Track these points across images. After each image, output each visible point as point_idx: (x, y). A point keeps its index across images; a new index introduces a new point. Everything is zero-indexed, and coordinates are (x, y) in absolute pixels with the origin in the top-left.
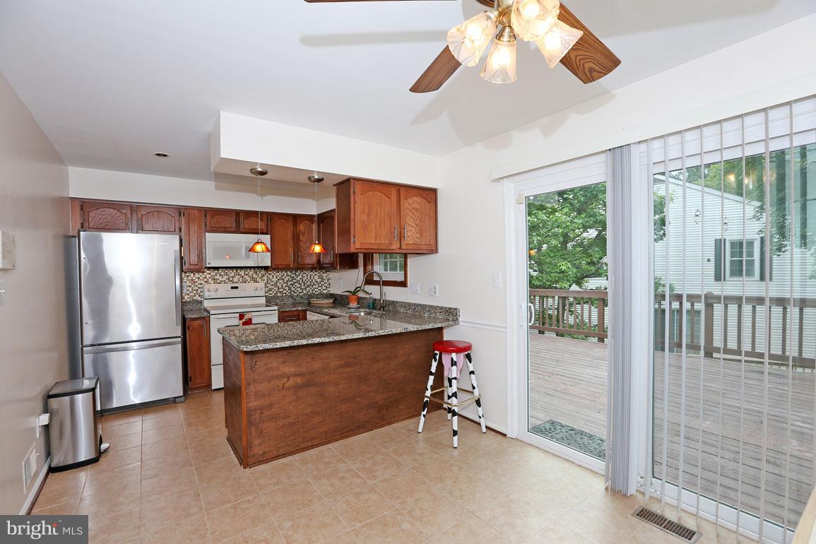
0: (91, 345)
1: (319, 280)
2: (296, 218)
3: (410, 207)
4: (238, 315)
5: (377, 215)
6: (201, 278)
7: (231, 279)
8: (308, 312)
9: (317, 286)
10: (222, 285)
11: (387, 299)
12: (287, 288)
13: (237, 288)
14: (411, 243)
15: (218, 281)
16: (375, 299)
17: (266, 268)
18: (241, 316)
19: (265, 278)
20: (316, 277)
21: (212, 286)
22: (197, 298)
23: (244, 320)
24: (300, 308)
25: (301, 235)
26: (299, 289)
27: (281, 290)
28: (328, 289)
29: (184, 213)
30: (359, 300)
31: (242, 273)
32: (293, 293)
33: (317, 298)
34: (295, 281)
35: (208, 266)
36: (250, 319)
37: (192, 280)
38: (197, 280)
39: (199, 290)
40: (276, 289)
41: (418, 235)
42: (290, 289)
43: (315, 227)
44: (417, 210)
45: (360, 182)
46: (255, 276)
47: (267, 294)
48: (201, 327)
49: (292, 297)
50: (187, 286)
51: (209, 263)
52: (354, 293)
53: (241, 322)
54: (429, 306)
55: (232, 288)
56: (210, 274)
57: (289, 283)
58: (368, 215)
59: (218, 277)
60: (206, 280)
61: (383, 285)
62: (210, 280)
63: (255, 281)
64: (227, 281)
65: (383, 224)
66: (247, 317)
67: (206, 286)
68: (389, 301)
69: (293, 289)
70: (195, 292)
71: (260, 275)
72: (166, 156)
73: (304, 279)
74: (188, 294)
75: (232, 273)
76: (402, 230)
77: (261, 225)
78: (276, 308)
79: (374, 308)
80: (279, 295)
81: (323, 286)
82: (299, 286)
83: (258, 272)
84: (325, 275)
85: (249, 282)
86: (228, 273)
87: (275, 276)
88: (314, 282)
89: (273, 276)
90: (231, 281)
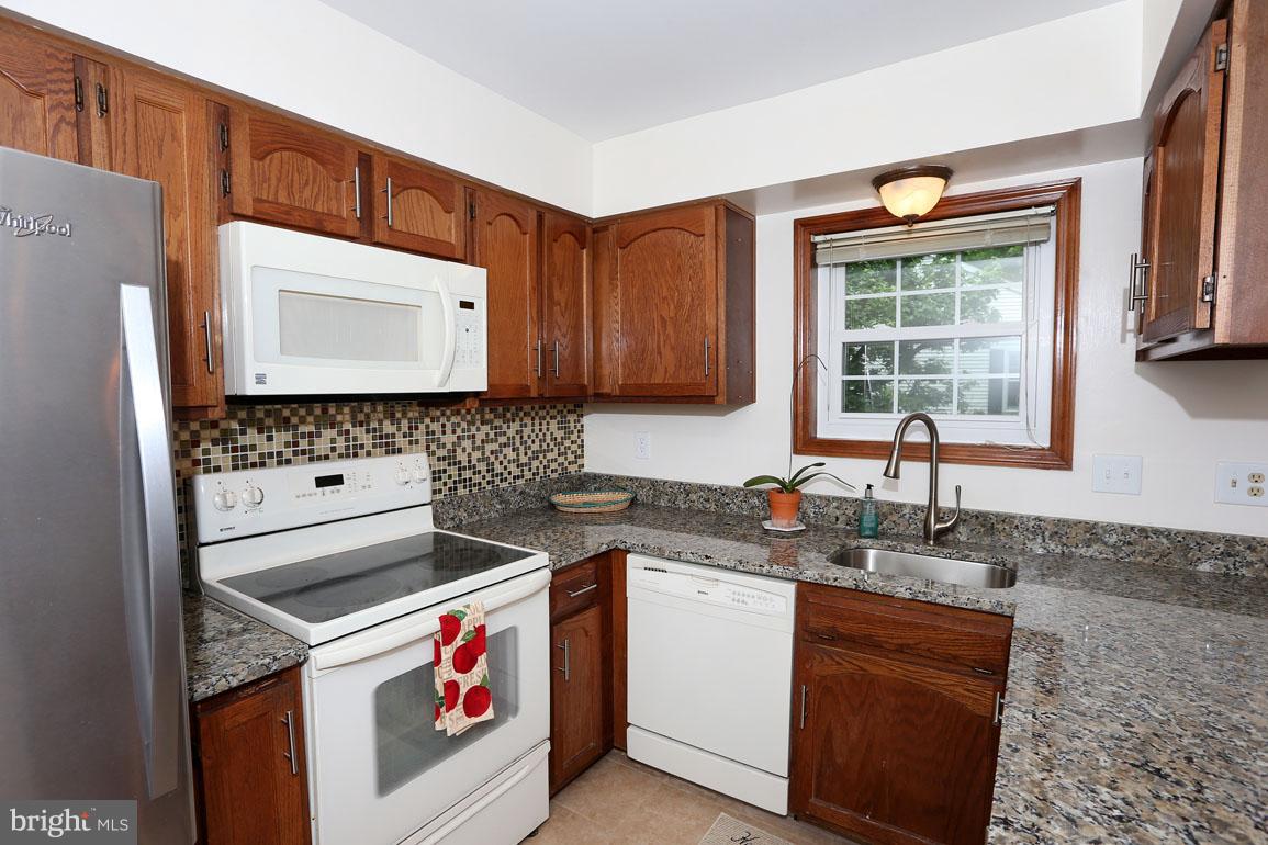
1: (559, 435)
2: (544, 222)
8: (634, 558)
9: (555, 454)
12: (482, 467)
13: (337, 480)
15: (253, 457)
18: (451, 623)
20: (554, 425)
21: (238, 484)
23: (459, 641)
26: (512, 468)
27: (467, 474)
28: (580, 462)
32: (497, 480)
34: (503, 440)
36: (481, 630)
40: (453, 471)
42: (490, 468)
47: (435, 495)
49: (494, 493)
51: (260, 379)
52: (784, 484)
53: (450, 651)
55: (322, 482)
57: (489, 447)
63: (391, 449)
64: (292, 454)
66: (467, 626)
69: (498, 469)
71: (406, 422)
73: (527, 431)
80: (461, 491)
81: (569, 452)
82: (512, 456)
83: (398, 415)
84: (572, 418)
85: (369, 454)
86: (294, 420)
87: (448, 425)
88: (548, 438)
89: (443, 426)
90: (304, 452)
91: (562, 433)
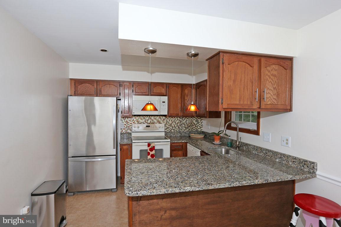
0: (72, 157)
1: (196, 123)
2: (183, 86)
3: (269, 74)
4: (147, 144)
5: (241, 80)
6: (131, 120)
7: (146, 121)
8: (188, 144)
9: (195, 127)
10: (142, 124)
11: (242, 141)
12: (177, 127)
13: (149, 126)
14: (269, 103)
15: (140, 122)
16: (232, 140)
17: (165, 116)
18: (149, 145)
19: (165, 121)
20: (194, 121)
21: (136, 125)
22: (129, 131)
23: (150, 147)
24: (183, 141)
25: (186, 97)
26: (184, 128)
27: (174, 128)
28: (201, 129)
29: (122, 85)
30: (221, 138)
31: (153, 118)
32: (180, 130)
33: (194, 134)
34: (182, 123)
35: (133, 114)
36: (154, 147)
37: (127, 121)
38: (129, 121)
39: (130, 127)
40: (171, 127)
41: (275, 97)
42: (179, 128)
43: (194, 91)
44: (274, 76)
45: (228, 55)
46: (159, 120)
47: (166, 130)
48: (127, 149)
49: (180, 132)
50: (124, 125)
51: (134, 113)
52: (218, 135)
53: (149, 148)
54: (281, 154)
55: (147, 126)
56: (136, 118)
57: (178, 124)
58: (234, 81)
59: (140, 120)
60: (133, 121)
61: (239, 131)
62: (136, 121)
63: (160, 123)
64: (144, 122)
65: (246, 88)
66: (152, 145)
67: (133, 125)
68: (243, 143)
69: (180, 128)
70: (128, 128)
71: (162, 119)
72: (106, 51)
73: (187, 122)
74: (125, 129)
75: (147, 118)
76: (262, 93)
77: (163, 91)
78: (169, 140)
79: (232, 146)
80: (172, 131)
81: (198, 127)
82: (184, 126)
83: (161, 118)
84: (199, 120)
85: (156, 123)
86: (145, 118)
87: (170, 120)
88: (193, 124)
89: (169, 120)
90: (146, 122)
91: (197, 123)
